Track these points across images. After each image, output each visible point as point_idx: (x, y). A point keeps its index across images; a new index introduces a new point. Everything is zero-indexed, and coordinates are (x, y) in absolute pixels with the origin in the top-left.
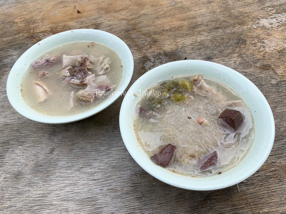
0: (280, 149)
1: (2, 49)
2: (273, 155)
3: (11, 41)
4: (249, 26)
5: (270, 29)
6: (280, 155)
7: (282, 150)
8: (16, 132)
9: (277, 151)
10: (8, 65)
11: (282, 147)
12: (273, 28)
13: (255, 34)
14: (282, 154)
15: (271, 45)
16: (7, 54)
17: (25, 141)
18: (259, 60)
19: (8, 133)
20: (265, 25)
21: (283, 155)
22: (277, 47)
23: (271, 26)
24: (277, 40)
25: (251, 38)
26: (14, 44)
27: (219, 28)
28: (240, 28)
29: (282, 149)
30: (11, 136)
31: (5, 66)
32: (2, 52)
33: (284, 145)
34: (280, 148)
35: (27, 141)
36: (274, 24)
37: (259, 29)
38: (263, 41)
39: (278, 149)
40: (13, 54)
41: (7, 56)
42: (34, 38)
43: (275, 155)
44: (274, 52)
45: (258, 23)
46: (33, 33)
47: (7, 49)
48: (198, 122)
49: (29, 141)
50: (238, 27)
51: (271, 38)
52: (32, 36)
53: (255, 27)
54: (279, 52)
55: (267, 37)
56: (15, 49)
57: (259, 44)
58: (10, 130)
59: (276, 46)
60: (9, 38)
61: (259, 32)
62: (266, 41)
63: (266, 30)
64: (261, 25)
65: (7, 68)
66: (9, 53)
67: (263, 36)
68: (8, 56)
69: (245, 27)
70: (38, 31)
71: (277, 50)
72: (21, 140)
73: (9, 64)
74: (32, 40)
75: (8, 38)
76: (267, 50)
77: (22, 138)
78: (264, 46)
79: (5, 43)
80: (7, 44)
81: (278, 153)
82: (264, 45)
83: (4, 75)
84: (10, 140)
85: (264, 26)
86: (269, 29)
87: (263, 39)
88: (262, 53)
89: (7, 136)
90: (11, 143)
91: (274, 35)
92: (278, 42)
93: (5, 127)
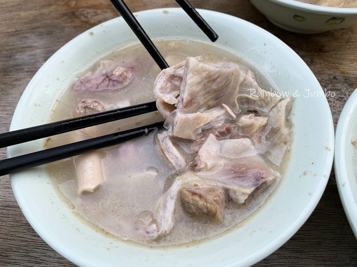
1: (17, 33)
3: (35, 20)
8: (25, 231)
10: (23, 67)
16: (24, 44)
17: (43, 258)
19: (9, 228)
30: (13, 240)
31: (18, 67)
32: (15, 38)
35: (46, 258)
41: (24, 47)
42: (77, 17)
46: (75, 8)
47: (24, 33)
49: (51, 259)
52: (73, 14)
56: (41, 35)
58: (13, 223)
60: (32, 12)
65: (22, 72)
66: (29, 43)
70: (84, 5)
72: (35, 255)
73: (26, 65)
74: (72, 21)
75: (29, 13)
77: (37, 250)
79: (24, 21)
80: (26, 23)
83: (14, 86)
84: (11, 250)
89: (5, 237)
90: (13, 257)
93: (4, 211)
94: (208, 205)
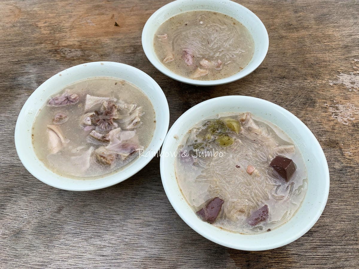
0: (324, 257)
1: (19, 62)
2: (314, 264)
3: (30, 54)
4: (324, 82)
5: (350, 90)
6: (323, 266)
7: (326, 259)
8: (22, 178)
9: (321, 260)
10: (22, 86)
11: (328, 256)
12: (354, 90)
13: (328, 94)
14: (326, 265)
15: (346, 114)
16: (23, 70)
17: (31, 191)
18: (326, 132)
19: (14, 177)
20: (344, 83)
22: (352, 117)
23: (352, 85)
24: (354, 108)
25: (323, 99)
26: (33, 57)
27: (286, 78)
28: (312, 82)
30: (16, 182)
31: (19, 86)
32: (18, 66)
33: (331, 254)
35: (32, 191)
36: (356, 84)
37: (335, 87)
38: (337, 105)
40: (31, 71)
41: (23, 73)
42: (58, 54)
43: (317, 264)
44: (347, 124)
45: (336, 79)
46: (57, 46)
47: (24, 63)
48: (247, 172)
49: (35, 192)
50: (310, 79)
51: (348, 104)
52: (56, 50)
53: (331, 84)
54: (354, 125)
55: (343, 101)
56: (34, 64)
57: (331, 110)
58: (16, 174)
60: (29, 48)
61: (335, 91)
62: (340, 106)
63: (344, 91)
64: (339, 82)
65: (22, 90)
66: (26, 70)
67: (338, 99)
68: (25, 73)
69: (319, 82)
70: (64, 44)
71: (351, 122)
72: (27, 189)
73: (24, 85)
74: (55, 56)
75: (27, 48)
76: (339, 120)
77: (28, 187)
78: (337, 113)
79: (23, 54)
80: (25, 56)
81: (321, 263)
83: (17, 98)
84: (14, 187)
85: (342, 85)
86: (348, 90)
88: (332, 123)
89: (11, 181)
90: (15, 191)
91: (352, 100)
92: (356, 111)
93: (11, 168)
94: (107, 161)
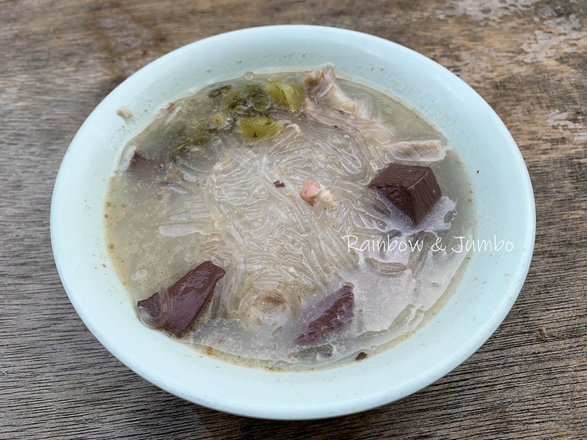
0: (451, 388)
2: (427, 410)
4: (426, 14)
5: (482, 24)
6: (450, 411)
7: (458, 392)
9: (443, 397)
11: (461, 384)
12: (490, 23)
13: (437, 35)
14: (457, 407)
15: (476, 66)
20: (468, 13)
21: (460, 410)
22: (492, 72)
23: (485, 16)
24: (494, 54)
25: (426, 44)
27: (345, 14)
28: (400, 16)
29: (459, 389)
33: (467, 376)
34: (454, 385)
36: (493, 12)
37: (451, 21)
38: (457, 53)
39: (448, 388)
43: (435, 409)
44: (482, 85)
45: (451, 8)
50: (395, 13)
51: (480, 48)
53: (442, 17)
54: (496, 86)
55: (470, 44)
59: (490, 69)
61: (451, 28)
62: (464, 55)
63: (470, 27)
64: (459, 12)
67: (457, 41)
69: (415, 16)
71: (490, 81)
78: (457, 67)
81: (445, 404)
82: (458, 64)
85: (465, 16)
86: (477, 24)
87: (458, 48)
91: (488, 40)
92: (498, 59)
